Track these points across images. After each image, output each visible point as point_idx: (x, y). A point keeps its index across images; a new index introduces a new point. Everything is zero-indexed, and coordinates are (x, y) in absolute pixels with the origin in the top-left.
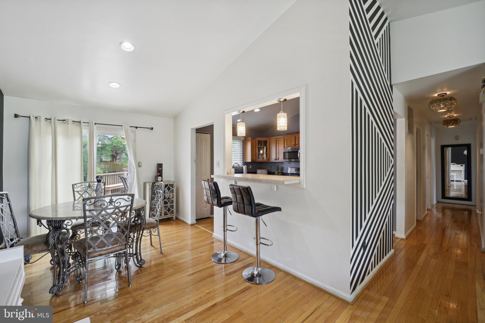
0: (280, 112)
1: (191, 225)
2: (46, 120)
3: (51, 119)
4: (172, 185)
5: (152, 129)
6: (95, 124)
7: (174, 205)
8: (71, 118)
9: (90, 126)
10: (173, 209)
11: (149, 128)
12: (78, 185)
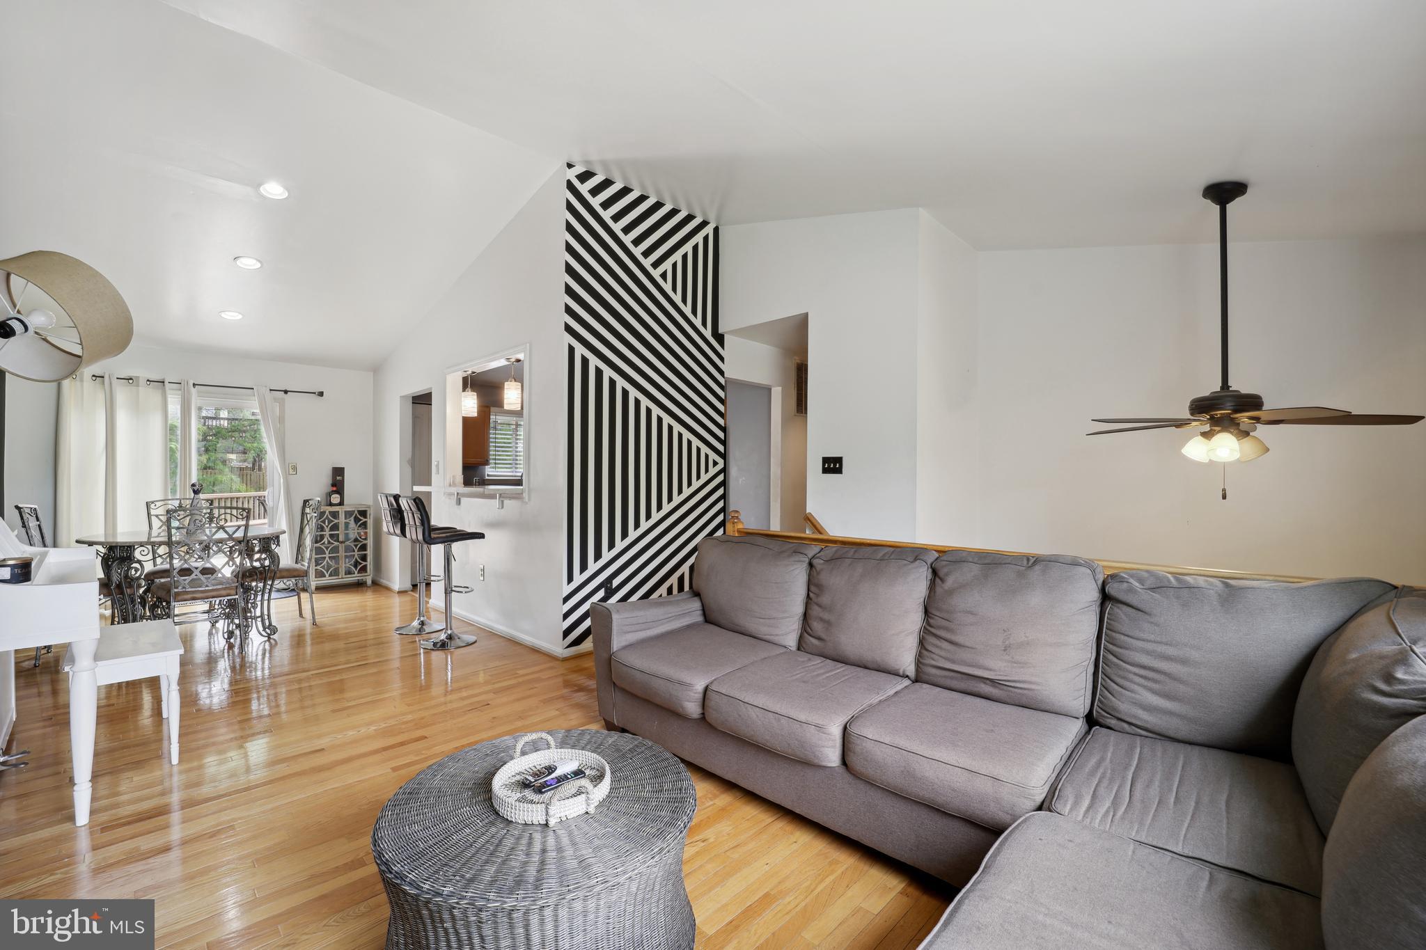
0: (510, 380)
1: (399, 592)
2: (94, 378)
3: (103, 377)
4: (364, 513)
5: (321, 394)
6: (194, 385)
7: (369, 554)
8: (142, 373)
9: (183, 389)
10: (364, 563)
11: (315, 393)
12: (158, 504)
